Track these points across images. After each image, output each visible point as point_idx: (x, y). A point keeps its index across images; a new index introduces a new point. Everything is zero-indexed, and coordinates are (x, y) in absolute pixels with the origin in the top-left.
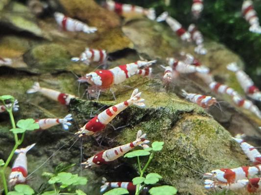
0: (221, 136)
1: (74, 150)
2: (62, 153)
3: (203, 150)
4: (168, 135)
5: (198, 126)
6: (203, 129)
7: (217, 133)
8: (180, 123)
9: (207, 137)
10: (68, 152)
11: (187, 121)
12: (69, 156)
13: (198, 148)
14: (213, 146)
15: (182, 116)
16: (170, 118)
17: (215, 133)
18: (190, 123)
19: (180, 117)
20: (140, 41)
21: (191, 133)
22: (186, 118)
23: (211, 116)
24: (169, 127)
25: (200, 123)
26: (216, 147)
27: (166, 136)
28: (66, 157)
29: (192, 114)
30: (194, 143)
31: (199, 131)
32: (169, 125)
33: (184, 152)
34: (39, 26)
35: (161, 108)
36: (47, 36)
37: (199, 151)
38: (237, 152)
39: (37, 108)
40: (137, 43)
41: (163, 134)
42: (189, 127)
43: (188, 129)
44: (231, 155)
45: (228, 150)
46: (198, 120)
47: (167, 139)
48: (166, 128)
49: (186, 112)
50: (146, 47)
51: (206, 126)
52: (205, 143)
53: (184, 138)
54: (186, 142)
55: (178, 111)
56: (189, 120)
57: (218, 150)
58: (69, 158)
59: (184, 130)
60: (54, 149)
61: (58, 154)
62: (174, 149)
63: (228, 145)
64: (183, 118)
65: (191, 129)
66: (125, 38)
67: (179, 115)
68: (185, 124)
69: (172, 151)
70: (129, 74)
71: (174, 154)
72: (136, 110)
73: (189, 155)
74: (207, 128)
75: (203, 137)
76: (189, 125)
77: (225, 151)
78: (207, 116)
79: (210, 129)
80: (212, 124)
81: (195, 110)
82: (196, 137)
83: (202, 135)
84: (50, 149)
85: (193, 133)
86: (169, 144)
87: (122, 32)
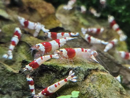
0: (114, 85)
1: (25, 91)
2: (18, 93)
3: (104, 94)
4: (82, 84)
5: (100, 78)
6: (103, 80)
7: (112, 83)
8: (89, 77)
9: (106, 86)
10: (21, 93)
11: (94, 75)
12: (21, 95)
13: (100, 93)
14: (110, 92)
15: (91, 72)
16: (83, 74)
17: (111, 83)
18: (96, 76)
19: (89, 73)
20: (66, 22)
21: (96, 83)
22: (93, 74)
23: (108, 72)
24: (82, 79)
25: (102, 76)
26: (111, 92)
27: (81, 85)
28: (20, 95)
29: (97, 71)
30: (98, 89)
31: (101, 82)
32: (83, 78)
33: (92, 95)
34: (7, 12)
35: (78, 67)
36: (11, 18)
37: (101, 95)
38: (124, 94)
39: (3, 65)
40: (64, 23)
41: (79, 84)
42: (95, 79)
43: (94, 80)
44: (120, 97)
45: (119, 93)
46: (100, 75)
47: (81, 87)
48: (81, 80)
49: (93, 70)
50: (70, 25)
51: (106, 79)
52: (104, 89)
53: (92, 86)
54: (93, 89)
55: (88, 69)
56: (95, 74)
57: (113, 94)
58: (22, 96)
59: (92, 81)
60: (13, 90)
61: (15, 93)
62: (85, 93)
63: (119, 90)
64: (91, 73)
65: (96, 80)
66: (57, 21)
67: (89, 71)
68: (92, 77)
69: (85, 94)
70: (60, 45)
71: (86, 96)
72: (63, 68)
73: (95, 97)
74: (106, 80)
75: (103, 86)
76: (95, 78)
77: (117, 94)
78: (106, 72)
79: (108, 81)
80: (109, 77)
81: (98, 68)
82: (99, 85)
83: (103, 84)
84: (10, 90)
85: (97, 83)
86: (82, 90)
87: (55, 17)
